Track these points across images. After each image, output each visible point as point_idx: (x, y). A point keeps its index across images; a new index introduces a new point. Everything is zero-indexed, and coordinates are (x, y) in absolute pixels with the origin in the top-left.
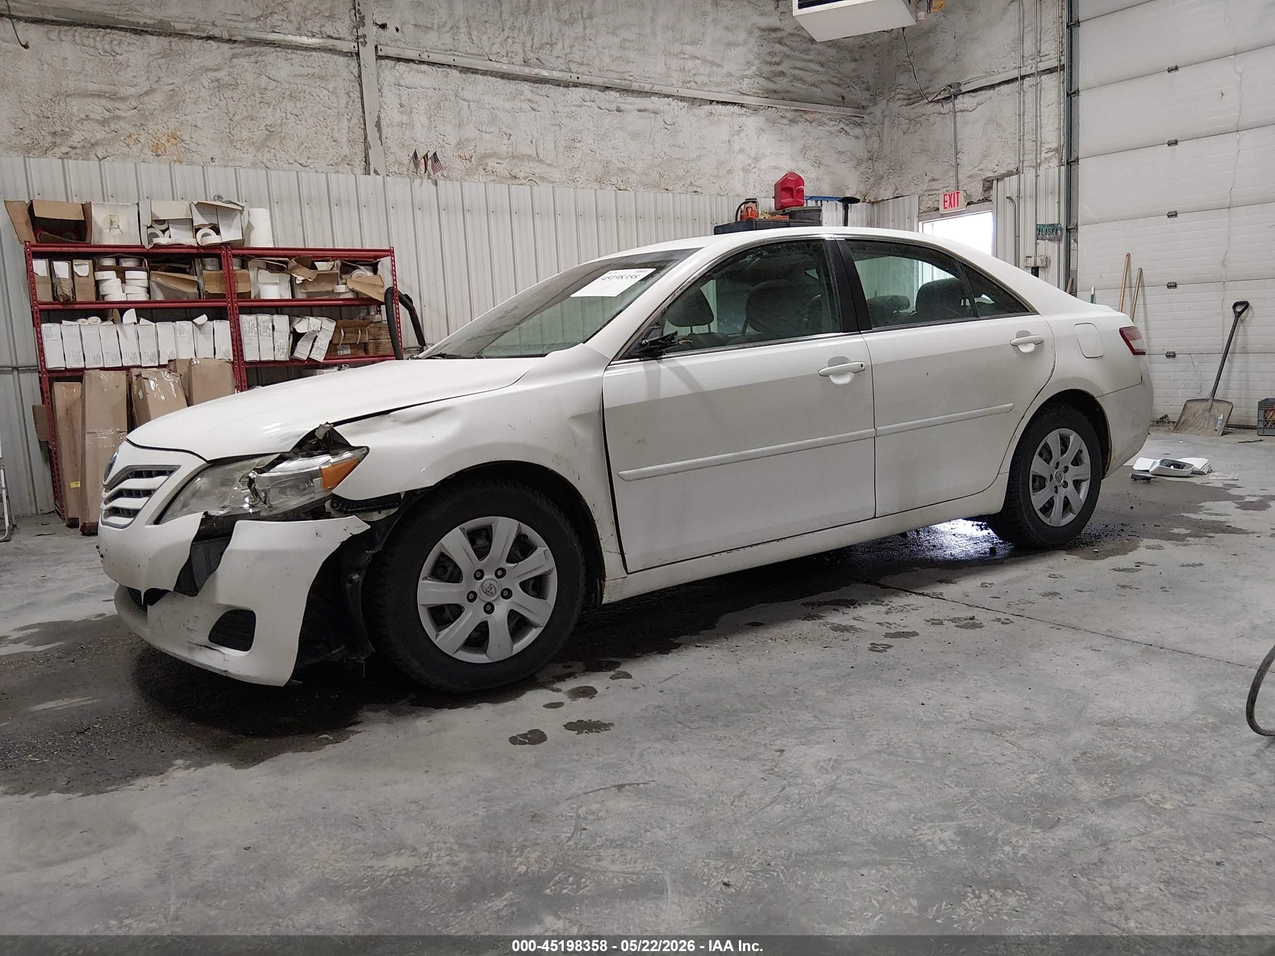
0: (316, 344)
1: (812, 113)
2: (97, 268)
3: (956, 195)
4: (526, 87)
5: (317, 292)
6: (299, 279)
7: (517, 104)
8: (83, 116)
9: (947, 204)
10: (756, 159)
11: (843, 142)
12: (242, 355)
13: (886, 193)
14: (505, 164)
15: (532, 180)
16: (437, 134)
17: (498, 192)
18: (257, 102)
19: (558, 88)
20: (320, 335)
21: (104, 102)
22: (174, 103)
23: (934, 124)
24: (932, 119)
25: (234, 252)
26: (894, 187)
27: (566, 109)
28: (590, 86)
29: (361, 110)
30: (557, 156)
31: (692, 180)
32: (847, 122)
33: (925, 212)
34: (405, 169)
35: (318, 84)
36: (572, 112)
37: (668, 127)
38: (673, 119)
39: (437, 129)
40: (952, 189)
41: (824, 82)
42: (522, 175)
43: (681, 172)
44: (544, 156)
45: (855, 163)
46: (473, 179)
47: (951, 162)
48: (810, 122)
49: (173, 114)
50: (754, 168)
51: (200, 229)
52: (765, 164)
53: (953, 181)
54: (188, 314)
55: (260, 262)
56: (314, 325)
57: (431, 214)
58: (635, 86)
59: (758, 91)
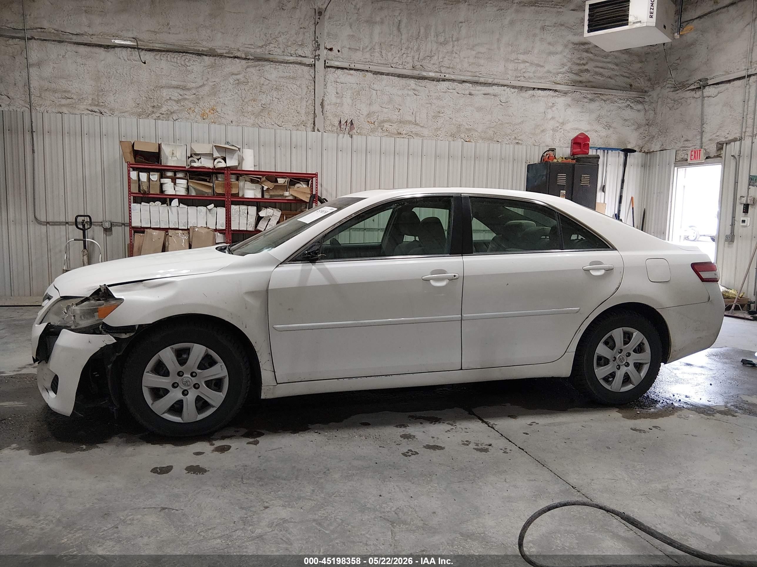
0: (269, 223)
1: (607, 95)
2: (162, 177)
3: (699, 152)
4: (412, 82)
5: (274, 195)
6: (265, 188)
7: (406, 92)
8: (168, 98)
9: (693, 157)
10: (563, 124)
11: (628, 114)
12: (230, 226)
13: (655, 146)
14: (395, 126)
15: (410, 135)
16: (356, 109)
17: (388, 142)
18: (258, 91)
19: (432, 82)
20: (272, 218)
21: (179, 91)
22: (214, 92)
23: (690, 104)
24: (689, 101)
25: (231, 172)
26: (661, 143)
27: (437, 94)
28: (453, 80)
29: (314, 96)
30: (427, 121)
31: (516, 136)
32: (632, 101)
33: (679, 161)
34: (335, 128)
35: (291, 82)
36: (440, 96)
37: (503, 104)
38: (506, 99)
39: (356, 106)
40: (698, 147)
41: (617, 76)
42: (404, 132)
43: (509, 131)
44: (419, 122)
45: (636, 126)
46: (374, 135)
47: (699, 130)
48: (604, 101)
49: (213, 97)
50: (560, 129)
51: (216, 159)
52: (568, 127)
53: (699, 142)
54: (204, 203)
55: (247, 178)
56: (269, 213)
57: (347, 154)
58: (482, 80)
59: (568, 82)
